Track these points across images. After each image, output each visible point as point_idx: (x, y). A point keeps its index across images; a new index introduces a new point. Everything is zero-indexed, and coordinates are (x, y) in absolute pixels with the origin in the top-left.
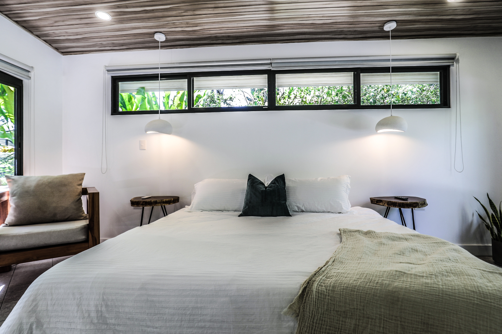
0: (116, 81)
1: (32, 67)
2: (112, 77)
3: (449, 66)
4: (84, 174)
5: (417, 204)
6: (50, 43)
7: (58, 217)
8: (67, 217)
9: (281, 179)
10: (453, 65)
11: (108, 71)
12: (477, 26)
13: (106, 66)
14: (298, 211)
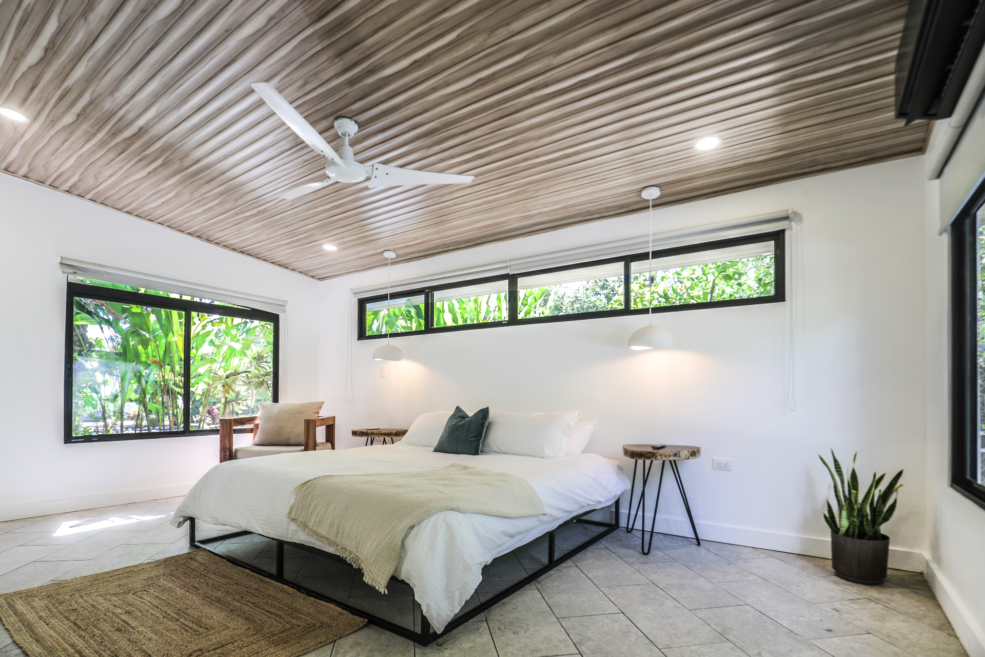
0: (362, 304)
1: (286, 301)
2: (358, 299)
3: (783, 231)
4: (323, 403)
5: (652, 454)
6: (305, 273)
7: (292, 442)
8: (298, 442)
9: (484, 413)
10: (790, 228)
11: (355, 294)
12: (815, 159)
13: (352, 289)
14: (498, 451)
